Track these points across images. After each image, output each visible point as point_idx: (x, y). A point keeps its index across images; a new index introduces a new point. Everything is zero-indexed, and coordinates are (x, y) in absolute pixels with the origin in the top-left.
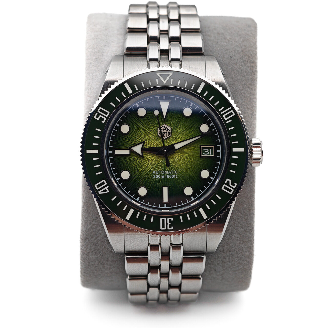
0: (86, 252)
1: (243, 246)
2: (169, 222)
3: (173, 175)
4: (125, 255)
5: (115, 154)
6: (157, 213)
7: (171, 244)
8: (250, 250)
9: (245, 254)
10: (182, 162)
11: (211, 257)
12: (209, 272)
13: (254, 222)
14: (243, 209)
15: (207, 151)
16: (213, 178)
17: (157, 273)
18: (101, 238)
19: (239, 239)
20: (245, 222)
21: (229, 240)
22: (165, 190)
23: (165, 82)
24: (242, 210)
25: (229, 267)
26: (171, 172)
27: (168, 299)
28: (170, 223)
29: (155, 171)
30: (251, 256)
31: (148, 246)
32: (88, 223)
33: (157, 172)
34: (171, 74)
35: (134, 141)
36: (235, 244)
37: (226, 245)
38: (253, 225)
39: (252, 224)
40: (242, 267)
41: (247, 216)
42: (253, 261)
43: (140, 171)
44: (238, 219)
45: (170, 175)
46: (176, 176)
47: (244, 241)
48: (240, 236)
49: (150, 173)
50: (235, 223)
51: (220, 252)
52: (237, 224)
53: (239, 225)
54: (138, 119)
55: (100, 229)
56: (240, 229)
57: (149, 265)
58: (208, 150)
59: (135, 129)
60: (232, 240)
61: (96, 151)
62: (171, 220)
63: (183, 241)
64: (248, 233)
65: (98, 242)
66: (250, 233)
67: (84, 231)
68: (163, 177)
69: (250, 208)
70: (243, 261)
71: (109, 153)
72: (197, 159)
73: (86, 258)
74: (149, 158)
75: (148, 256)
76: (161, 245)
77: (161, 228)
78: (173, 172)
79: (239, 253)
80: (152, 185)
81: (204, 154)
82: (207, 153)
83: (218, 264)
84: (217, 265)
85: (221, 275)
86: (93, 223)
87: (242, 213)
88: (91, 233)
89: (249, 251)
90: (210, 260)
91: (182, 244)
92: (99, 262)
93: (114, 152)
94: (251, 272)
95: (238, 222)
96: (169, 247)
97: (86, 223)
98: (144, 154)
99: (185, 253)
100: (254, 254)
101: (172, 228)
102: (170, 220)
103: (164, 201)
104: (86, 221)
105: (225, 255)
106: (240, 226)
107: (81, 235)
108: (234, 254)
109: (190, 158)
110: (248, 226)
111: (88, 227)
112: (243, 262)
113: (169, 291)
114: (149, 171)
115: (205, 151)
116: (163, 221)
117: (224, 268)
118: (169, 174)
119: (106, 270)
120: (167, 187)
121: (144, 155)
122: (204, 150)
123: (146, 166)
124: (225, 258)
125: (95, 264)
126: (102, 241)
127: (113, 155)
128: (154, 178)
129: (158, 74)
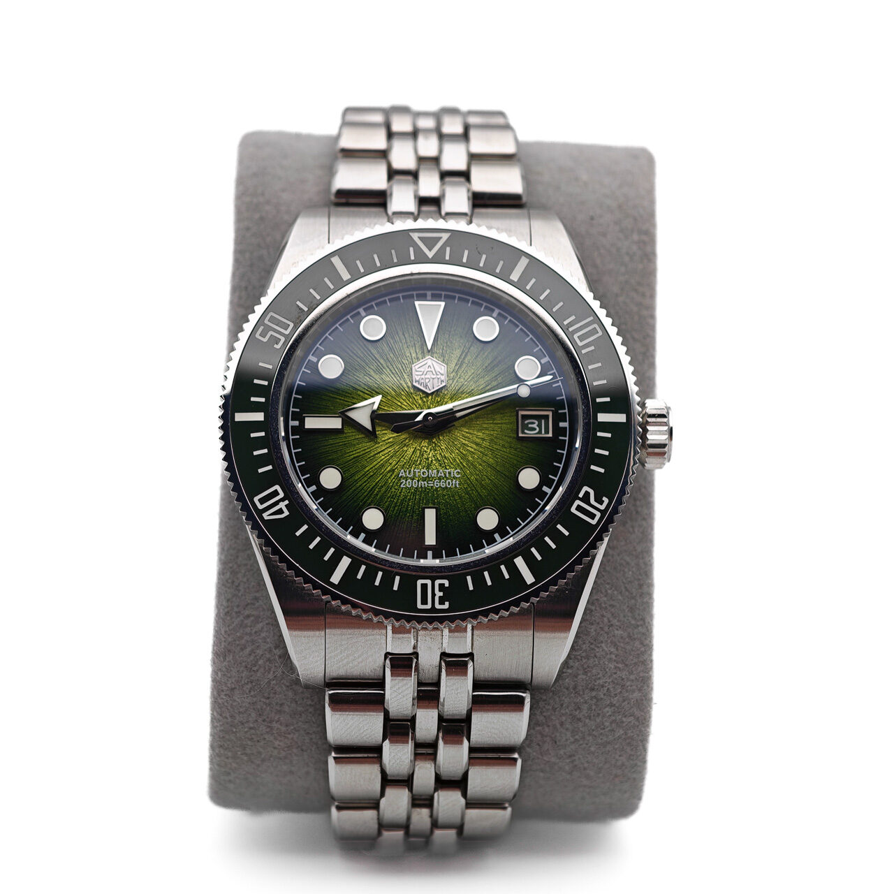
0: (225, 688)
1: (624, 674)
2: (440, 591)
3: (450, 481)
4: (327, 689)
5: (306, 427)
6: (408, 567)
7: (443, 655)
8: (642, 687)
9: (631, 696)
10: (473, 450)
11: (543, 703)
12: (538, 747)
13: (651, 616)
14: (623, 582)
15: (535, 426)
16: (550, 488)
17: (407, 742)
18: (266, 650)
19: (613, 656)
20: (630, 614)
21: (588, 659)
22: (430, 516)
23: (430, 254)
24: (622, 584)
25: (589, 735)
26: (445, 474)
27: (435, 824)
28: (441, 594)
29: (405, 472)
30: (645, 702)
31: (385, 659)
32: (234, 613)
33: (410, 472)
34: (445, 236)
35: (353, 398)
36: (605, 670)
37: (581, 672)
38: (649, 623)
39: (646, 621)
40: (621, 732)
41: (636, 600)
42: (650, 717)
43: (367, 469)
44: (612, 606)
45: (442, 481)
46: (457, 482)
47: (627, 663)
48: (617, 649)
49: (391, 475)
50: (603, 616)
51: (565, 690)
52: (608, 619)
53: (615, 622)
54: (365, 345)
55: (262, 628)
56: (616, 632)
57: (386, 713)
58: (537, 422)
59: (356, 369)
60: (596, 660)
61: (259, 417)
62: (444, 584)
63: (474, 645)
64: (637, 643)
65: (257, 662)
66: (642, 643)
67: (223, 632)
68: (424, 484)
69: (642, 582)
70: (625, 717)
71: (292, 426)
72: (510, 443)
73: (226, 704)
74: (390, 438)
75: (384, 690)
76: (417, 659)
77: (420, 606)
78: (450, 473)
79: (616, 695)
80: (396, 503)
81: (526, 431)
82: (535, 429)
83: (562, 724)
84: (558, 726)
85: (570, 756)
86: (247, 612)
87: (621, 593)
88: (241, 638)
89: (640, 690)
90: (541, 713)
91: (471, 655)
92: (260, 715)
93: (302, 422)
94: (645, 750)
95: (613, 615)
96: (438, 663)
97: (228, 612)
98: (378, 429)
99: (477, 685)
100: (652, 698)
101: (446, 606)
102: (442, 586)
103: (427, 543)
104: (228, 607)
105: (579, 699)
106: (617, 624)
107: (215, 644)
108: (602, 696)
109: (492, 440)
110: (638, 626)
111: (233, 623)
112: (624, 719)
113: (436, 794)
114: (389, 472)
115: (530, 426)
116: (424, 587)
117: (577, 737)
118: (440, 479)
119: (276, 739)
120: (434, 510)
121: (377, 433)
122: (526, 422)
123: (383, 457)
124: (579, 708)
125: (248, 722)
126: (269, 660)
127: (300, 429)
128: (402, 486)
129: (415, 236)
